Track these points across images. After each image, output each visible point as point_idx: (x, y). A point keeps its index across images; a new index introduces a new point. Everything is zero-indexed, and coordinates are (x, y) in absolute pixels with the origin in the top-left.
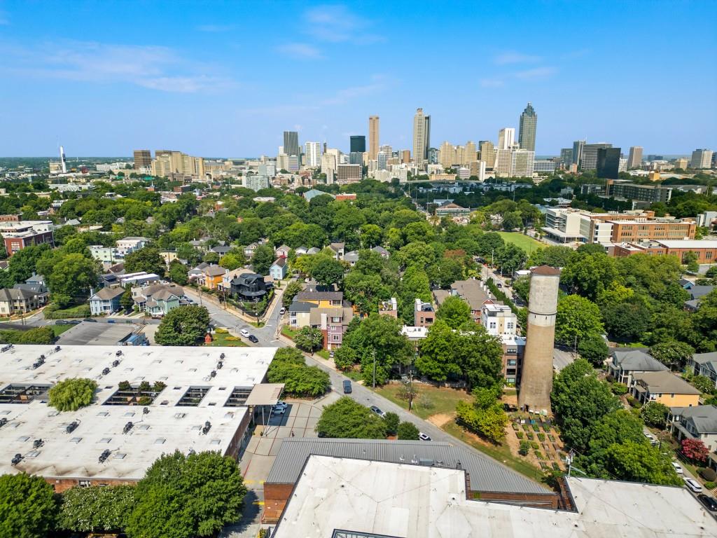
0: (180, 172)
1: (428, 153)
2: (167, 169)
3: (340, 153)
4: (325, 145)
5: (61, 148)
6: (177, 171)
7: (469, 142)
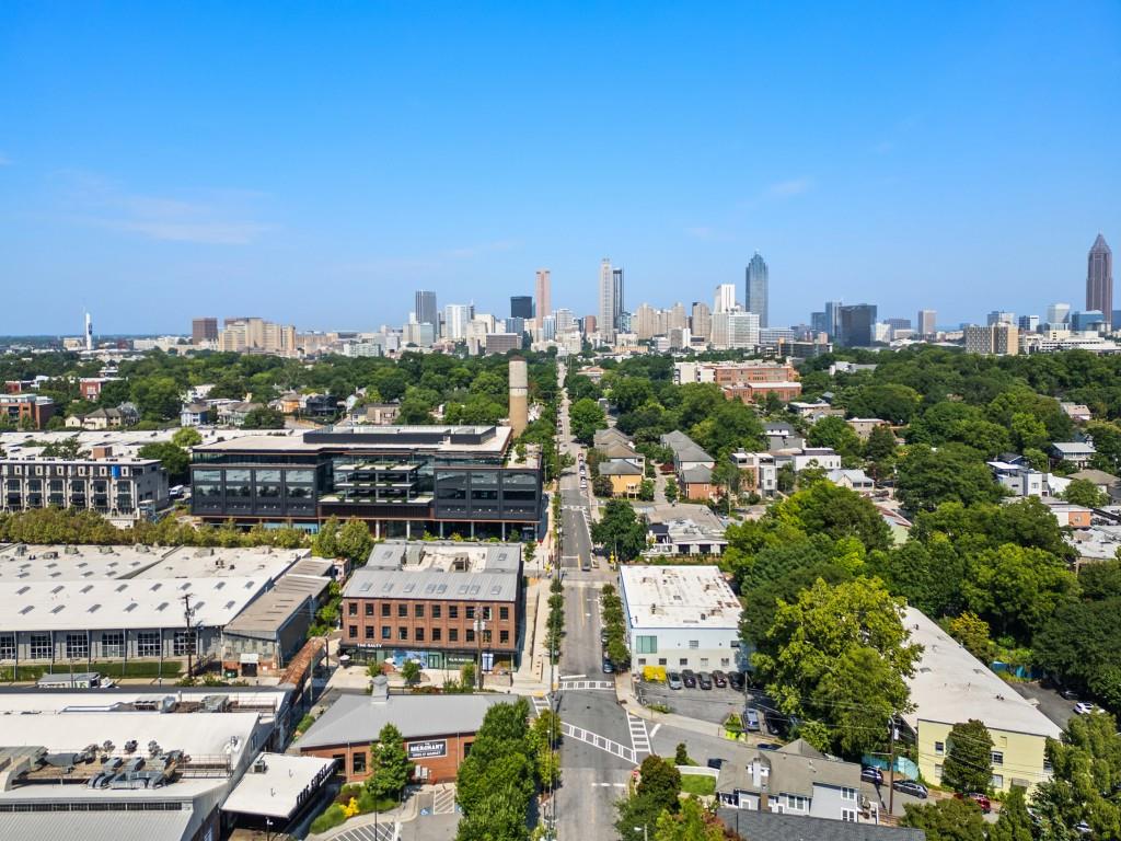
0: (260, 345)
1: (619, 320)
2: (241, 342)
3: (496, 320)
4: (472, 309)
5: (88, 316)
6: (256, 345)
7: (676, 305)
